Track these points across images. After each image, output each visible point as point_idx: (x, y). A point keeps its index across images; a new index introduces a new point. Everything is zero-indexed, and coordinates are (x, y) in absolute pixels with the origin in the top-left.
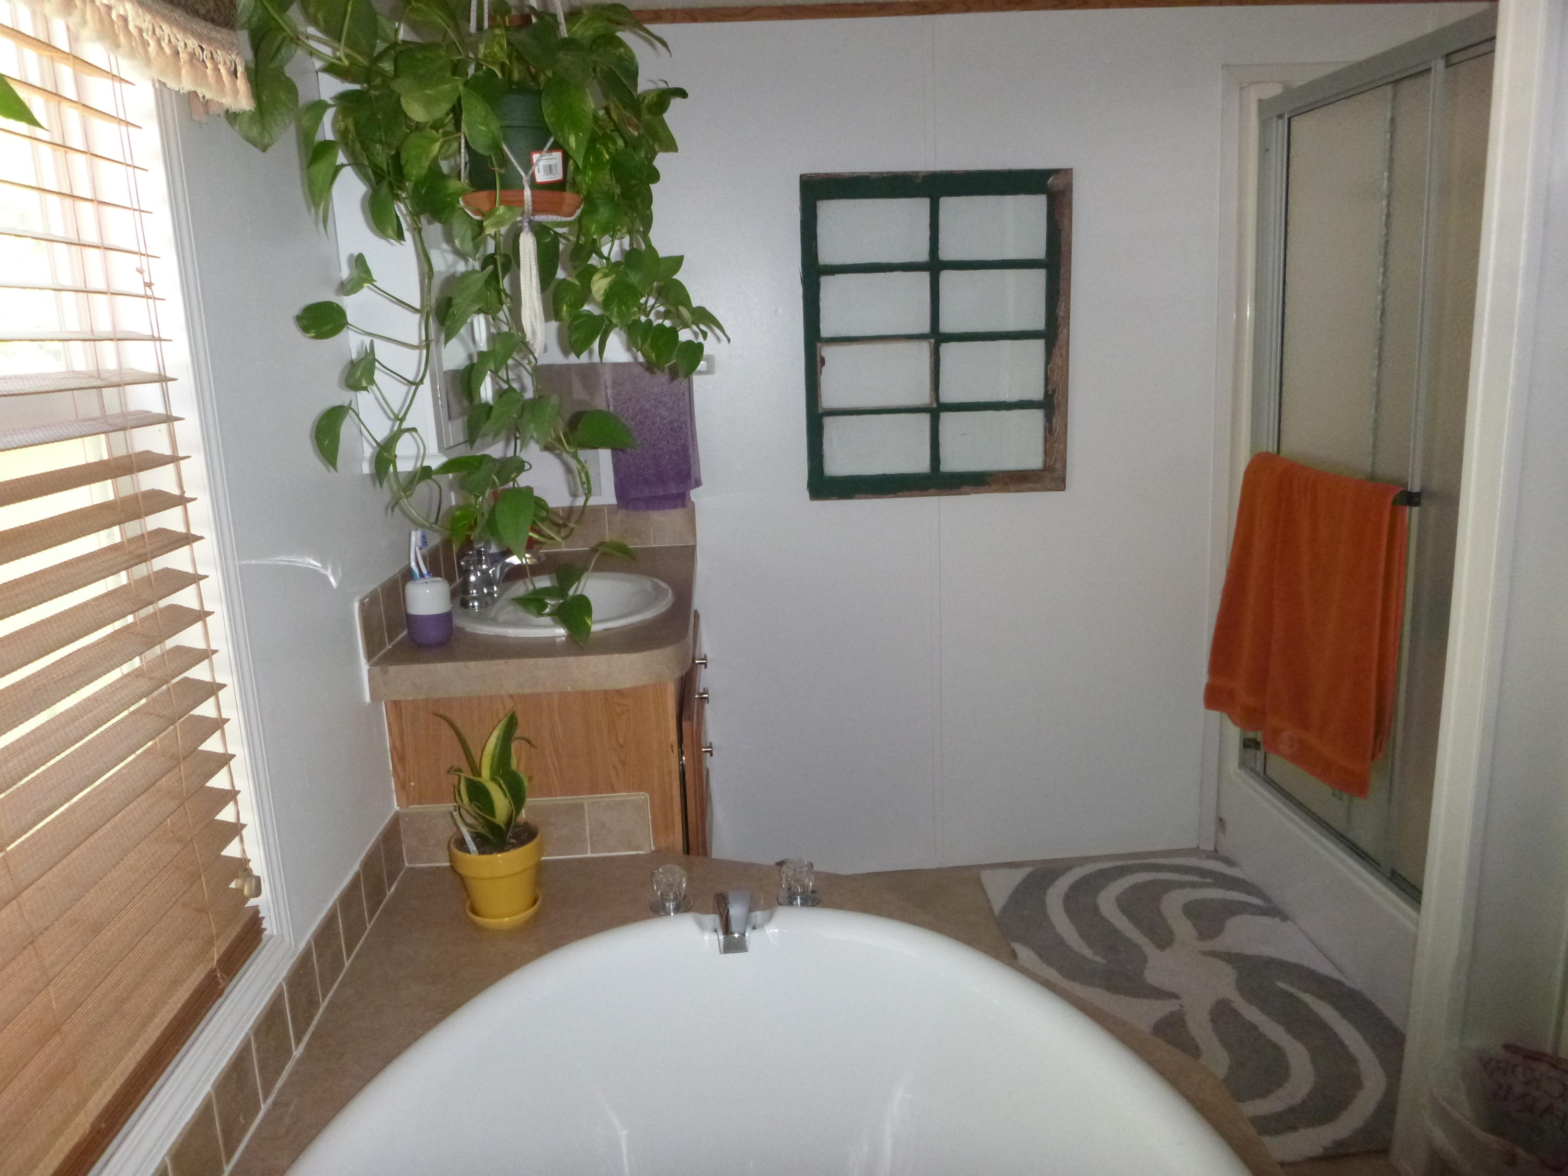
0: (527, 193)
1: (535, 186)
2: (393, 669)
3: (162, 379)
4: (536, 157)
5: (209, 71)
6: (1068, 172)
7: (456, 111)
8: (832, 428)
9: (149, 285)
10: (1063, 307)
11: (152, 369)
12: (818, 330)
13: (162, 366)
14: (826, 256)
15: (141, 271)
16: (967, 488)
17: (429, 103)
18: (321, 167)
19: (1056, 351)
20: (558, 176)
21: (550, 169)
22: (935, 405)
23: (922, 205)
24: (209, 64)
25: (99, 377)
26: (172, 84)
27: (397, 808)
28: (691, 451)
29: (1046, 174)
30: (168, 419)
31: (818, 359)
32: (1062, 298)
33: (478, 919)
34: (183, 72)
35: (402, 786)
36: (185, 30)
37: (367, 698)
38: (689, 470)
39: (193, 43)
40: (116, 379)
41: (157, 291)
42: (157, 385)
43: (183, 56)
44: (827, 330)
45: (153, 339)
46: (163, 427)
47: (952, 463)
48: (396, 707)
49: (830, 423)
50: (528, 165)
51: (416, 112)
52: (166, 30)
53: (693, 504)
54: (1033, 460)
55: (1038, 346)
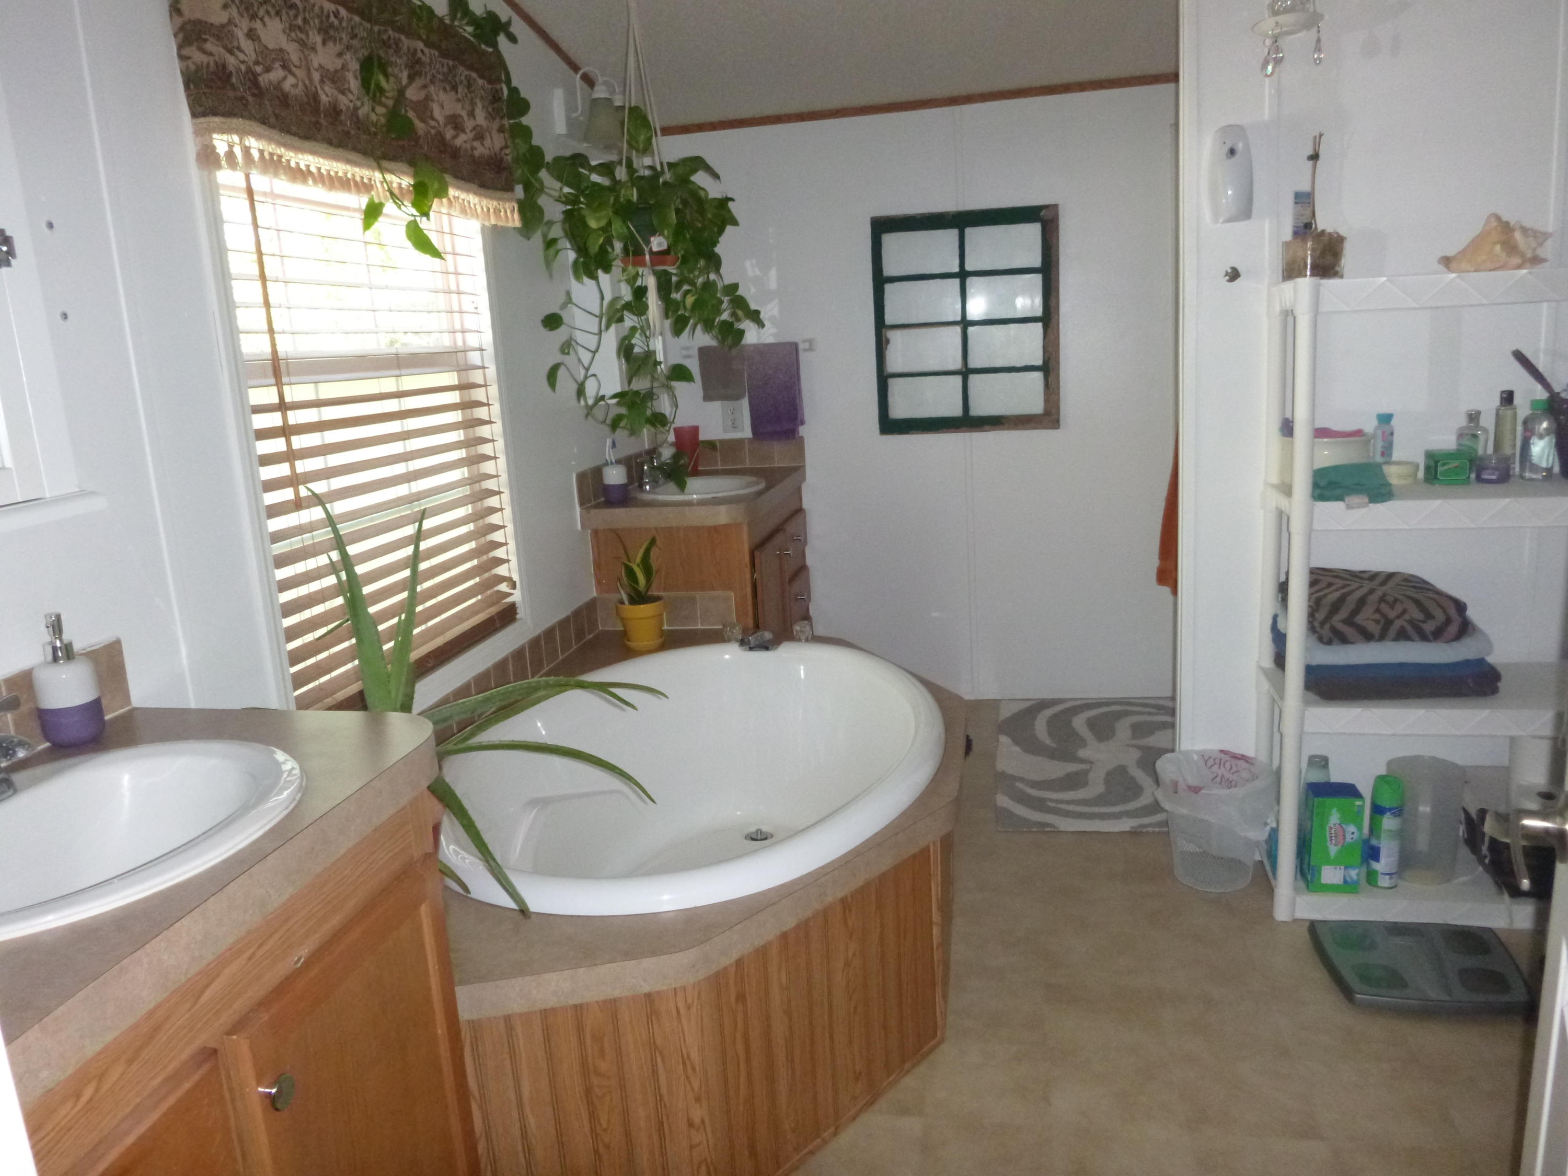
0: (647, 257)
1: (652, 253)
2: (593, 512)
3: (481, 350)
4: (652, 239)
5: (502, 214)
6: (1056, 206)
7: (609, 223)
8: (895, 386)
9: (476, 308)
10: (1054, 301)
11: (477, 346)
12: (883, 320)
13: (481, 344)
14: (889, 270)
15: (473, 302)
16: (987, 427)
17: (598, 219)
18: (552, 251)
19: (1050, 330)
20: (665, 247)
21: (659, 244)
22: (964, 370)
23: (953, 233)
24: (502, 210)
25: (456, 348)
26: (487, 224)
27: (595, 594)
28: (798, 401)
29: (1040, 208)
30: (483, 368)
31: (884, 339)
32: (1054, 294)
33: (629, 643)
34: (492, 217)
35: (599, 583)
36: (492, 198)
37: (579, 527)
38: (797, 414)
39: (495, 203)
40: (462, 349)
41: (479, 311)
42: (479, 352)
43: (492, 210)
44: (889, 319)
45: (478, 332)
46: (481, 371)
47: (978, 409)
48: (596, 532)
49: (892, 382)
50: (648, 242)
51: (593, 224)
52: (485, 202)
53: (802, 438)
54: (1036, 406)
55: (1039, 326)
